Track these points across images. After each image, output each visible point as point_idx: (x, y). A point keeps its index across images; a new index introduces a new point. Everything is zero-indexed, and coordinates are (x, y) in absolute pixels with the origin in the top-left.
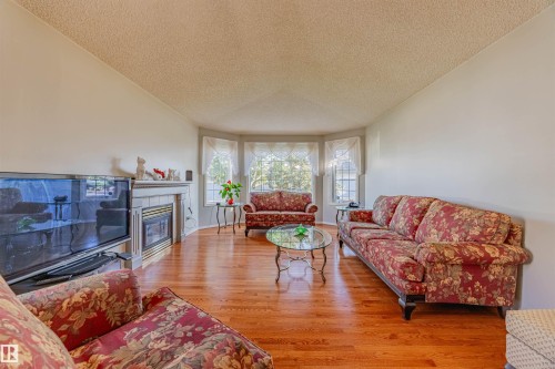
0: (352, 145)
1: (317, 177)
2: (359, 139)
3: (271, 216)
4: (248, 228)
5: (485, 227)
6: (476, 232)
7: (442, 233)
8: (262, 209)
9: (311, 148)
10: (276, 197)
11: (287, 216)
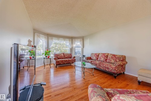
0: (81, 41)
1: (71, 49)
2: (82, 39)
3: (64, 60)
4: (57, 65)
5: (123, 58)
6: (122, 59)
7: (114, 60)
8: (59, 59)
9: (69, 40)
10: (62, 55)
11: (68, 60)
